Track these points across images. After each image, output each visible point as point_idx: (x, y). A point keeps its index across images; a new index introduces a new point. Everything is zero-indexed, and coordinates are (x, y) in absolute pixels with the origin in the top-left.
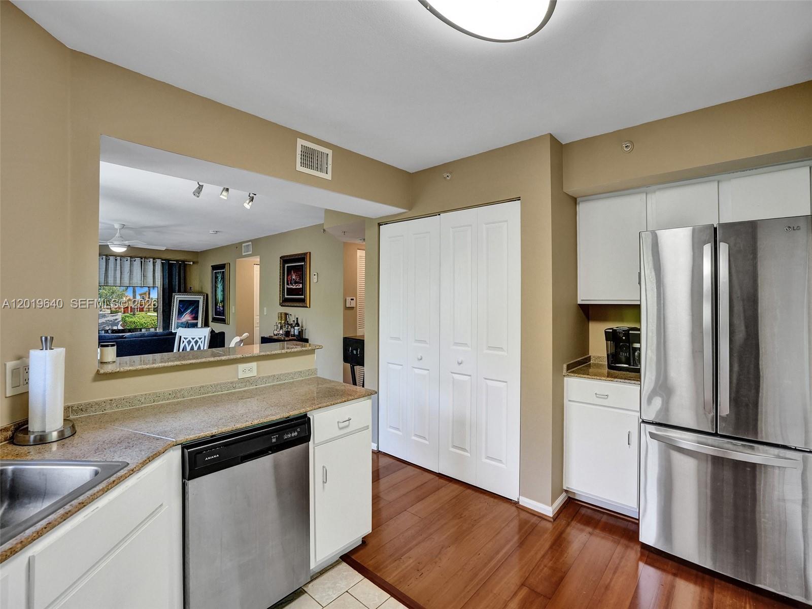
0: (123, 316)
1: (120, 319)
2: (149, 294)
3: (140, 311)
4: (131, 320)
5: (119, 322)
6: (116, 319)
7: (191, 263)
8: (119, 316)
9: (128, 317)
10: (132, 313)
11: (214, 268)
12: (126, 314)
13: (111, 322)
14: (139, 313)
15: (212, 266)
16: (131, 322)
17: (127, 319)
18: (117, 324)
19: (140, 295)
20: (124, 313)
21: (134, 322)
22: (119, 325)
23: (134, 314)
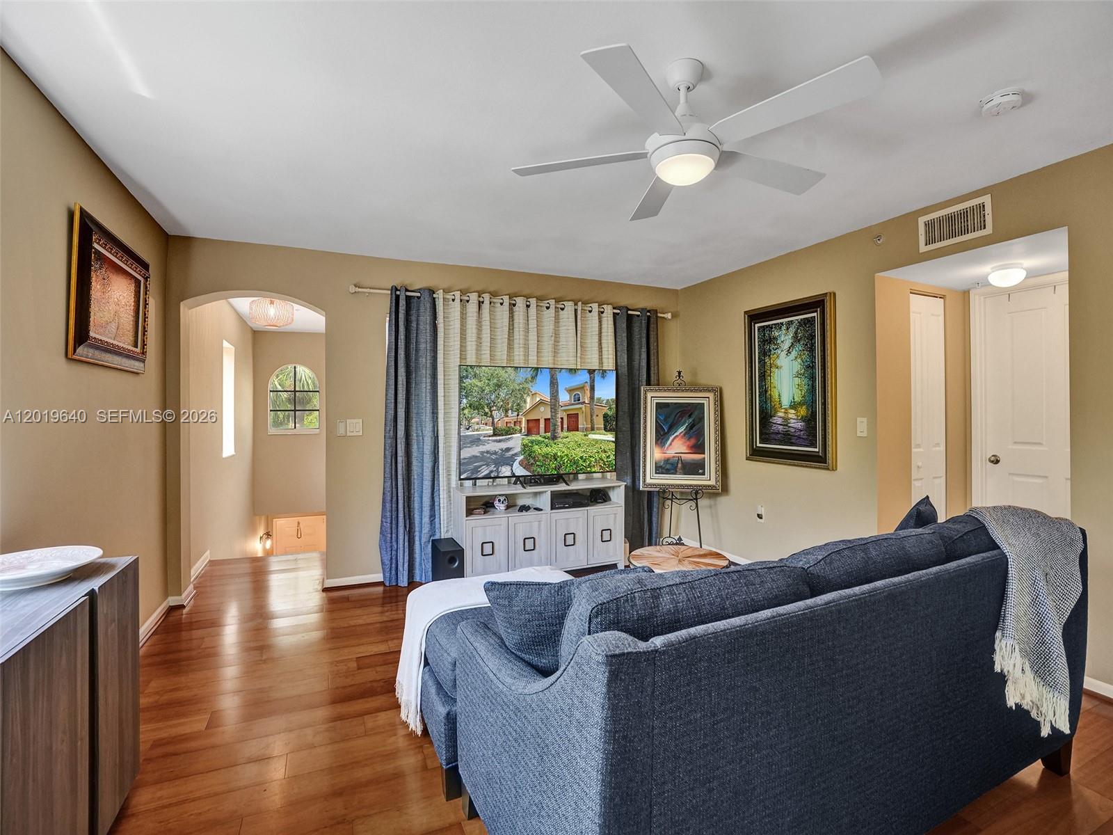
0: (526, 442)
1: (518, 449)
2: (592, 389)
3: (569, 430)
4: (545, 450)
5: (516, 455)
6: (508, 449)
7: (669, 316)
8: (516, 442)
9: (539, 443)
10: (549, 434)
11: (754, 317)
12: (534, 438)
13: (494, 457)
14: (566, 434)
15: (745, 312)
16: (546, 456)
17: (536, 447)
18: (509, 461)
19: (570, 391)
20: (529, 433)
21: (555, 457)
22: (516, 464)
23: (554, 438)
